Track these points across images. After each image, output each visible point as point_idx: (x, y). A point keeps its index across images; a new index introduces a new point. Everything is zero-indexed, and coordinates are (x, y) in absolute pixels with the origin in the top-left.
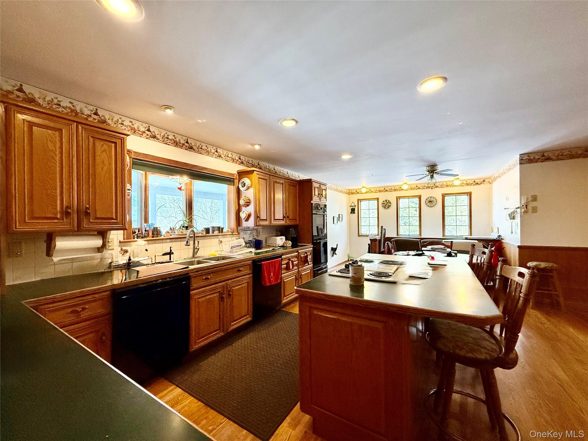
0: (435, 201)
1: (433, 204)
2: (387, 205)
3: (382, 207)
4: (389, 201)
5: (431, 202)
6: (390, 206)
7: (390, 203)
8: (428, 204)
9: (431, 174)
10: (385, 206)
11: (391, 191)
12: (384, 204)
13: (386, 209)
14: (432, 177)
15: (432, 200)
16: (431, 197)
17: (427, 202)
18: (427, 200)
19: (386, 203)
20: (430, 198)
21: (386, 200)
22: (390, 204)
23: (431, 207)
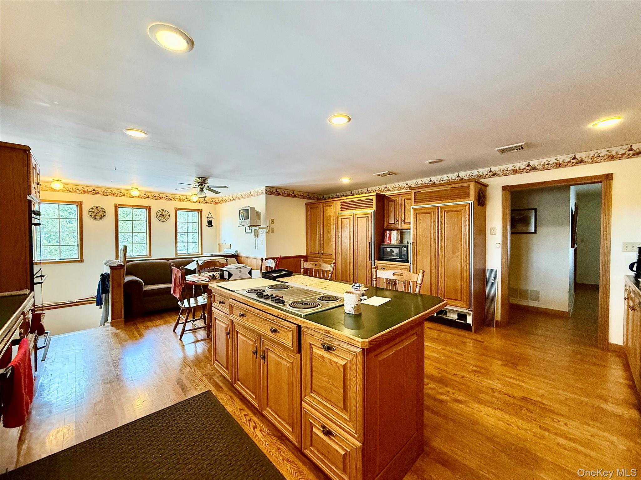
0: (168, 215)
1: (165, 218)
2: (99, 215)
3: (90, 217)
4: (102, 209)
5: (163, 215)
6: (104, 216)
7: (105, 212)
8: (160, 218)
9: (202, 187)
10: (95, 216)
11: (105, 194)
12: (94, 212)
13: (97, 220)
14: (202, 190)
15: (165, 214)
16: (163, 210)
17: (158, 216)
18: (158, 213)
19: (96, 211)
20: (161, 211)
21: (97, 207)
22: (104, 214)
23: (163, 221)
